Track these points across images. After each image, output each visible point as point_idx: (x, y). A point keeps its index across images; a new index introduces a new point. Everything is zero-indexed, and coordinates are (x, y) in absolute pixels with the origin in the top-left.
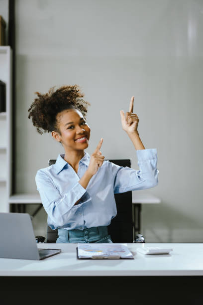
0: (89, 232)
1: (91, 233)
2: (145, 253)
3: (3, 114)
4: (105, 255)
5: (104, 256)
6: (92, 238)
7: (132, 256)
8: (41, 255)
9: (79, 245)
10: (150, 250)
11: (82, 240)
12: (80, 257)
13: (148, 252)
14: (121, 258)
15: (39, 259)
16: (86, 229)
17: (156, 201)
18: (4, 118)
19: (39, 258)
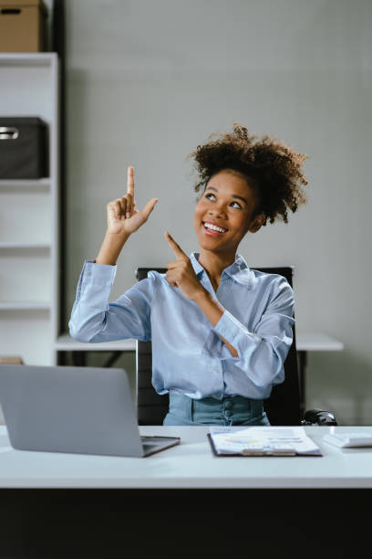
0: (233, 404)
1: (237, 406)
2: (343, 444)
3: (44, 181)
4: (268, 449)
5: (265, 450)
6: (237, 416)
7: (318, 451)
8: (146, 447)
9: (212, 429)
10: (351, 440)
11: (219, 419)
12: (219, 453)
13: (347, 442)
14: (298, 455)
15: (143, 455)
16: (228, 397)
17: (336, 346)
18: (46, 189)
19: (143, 453)
